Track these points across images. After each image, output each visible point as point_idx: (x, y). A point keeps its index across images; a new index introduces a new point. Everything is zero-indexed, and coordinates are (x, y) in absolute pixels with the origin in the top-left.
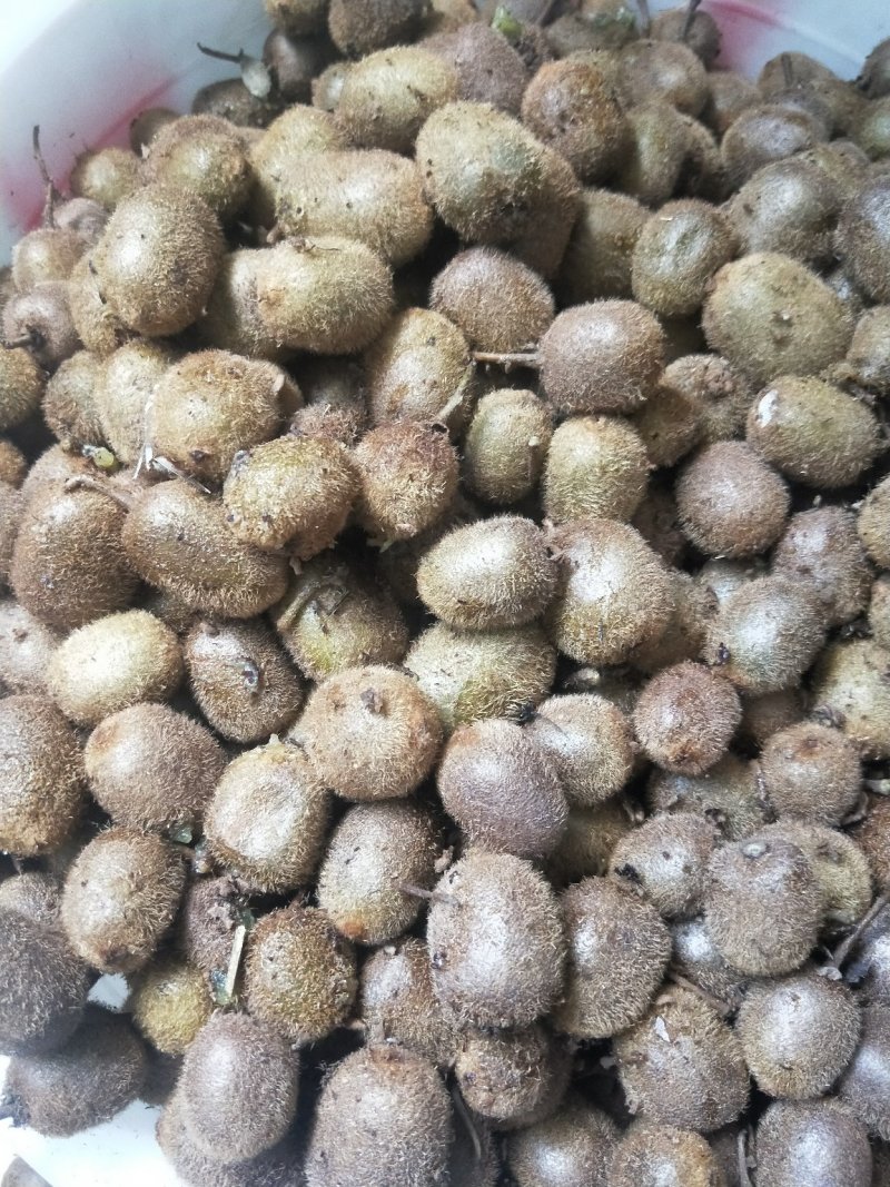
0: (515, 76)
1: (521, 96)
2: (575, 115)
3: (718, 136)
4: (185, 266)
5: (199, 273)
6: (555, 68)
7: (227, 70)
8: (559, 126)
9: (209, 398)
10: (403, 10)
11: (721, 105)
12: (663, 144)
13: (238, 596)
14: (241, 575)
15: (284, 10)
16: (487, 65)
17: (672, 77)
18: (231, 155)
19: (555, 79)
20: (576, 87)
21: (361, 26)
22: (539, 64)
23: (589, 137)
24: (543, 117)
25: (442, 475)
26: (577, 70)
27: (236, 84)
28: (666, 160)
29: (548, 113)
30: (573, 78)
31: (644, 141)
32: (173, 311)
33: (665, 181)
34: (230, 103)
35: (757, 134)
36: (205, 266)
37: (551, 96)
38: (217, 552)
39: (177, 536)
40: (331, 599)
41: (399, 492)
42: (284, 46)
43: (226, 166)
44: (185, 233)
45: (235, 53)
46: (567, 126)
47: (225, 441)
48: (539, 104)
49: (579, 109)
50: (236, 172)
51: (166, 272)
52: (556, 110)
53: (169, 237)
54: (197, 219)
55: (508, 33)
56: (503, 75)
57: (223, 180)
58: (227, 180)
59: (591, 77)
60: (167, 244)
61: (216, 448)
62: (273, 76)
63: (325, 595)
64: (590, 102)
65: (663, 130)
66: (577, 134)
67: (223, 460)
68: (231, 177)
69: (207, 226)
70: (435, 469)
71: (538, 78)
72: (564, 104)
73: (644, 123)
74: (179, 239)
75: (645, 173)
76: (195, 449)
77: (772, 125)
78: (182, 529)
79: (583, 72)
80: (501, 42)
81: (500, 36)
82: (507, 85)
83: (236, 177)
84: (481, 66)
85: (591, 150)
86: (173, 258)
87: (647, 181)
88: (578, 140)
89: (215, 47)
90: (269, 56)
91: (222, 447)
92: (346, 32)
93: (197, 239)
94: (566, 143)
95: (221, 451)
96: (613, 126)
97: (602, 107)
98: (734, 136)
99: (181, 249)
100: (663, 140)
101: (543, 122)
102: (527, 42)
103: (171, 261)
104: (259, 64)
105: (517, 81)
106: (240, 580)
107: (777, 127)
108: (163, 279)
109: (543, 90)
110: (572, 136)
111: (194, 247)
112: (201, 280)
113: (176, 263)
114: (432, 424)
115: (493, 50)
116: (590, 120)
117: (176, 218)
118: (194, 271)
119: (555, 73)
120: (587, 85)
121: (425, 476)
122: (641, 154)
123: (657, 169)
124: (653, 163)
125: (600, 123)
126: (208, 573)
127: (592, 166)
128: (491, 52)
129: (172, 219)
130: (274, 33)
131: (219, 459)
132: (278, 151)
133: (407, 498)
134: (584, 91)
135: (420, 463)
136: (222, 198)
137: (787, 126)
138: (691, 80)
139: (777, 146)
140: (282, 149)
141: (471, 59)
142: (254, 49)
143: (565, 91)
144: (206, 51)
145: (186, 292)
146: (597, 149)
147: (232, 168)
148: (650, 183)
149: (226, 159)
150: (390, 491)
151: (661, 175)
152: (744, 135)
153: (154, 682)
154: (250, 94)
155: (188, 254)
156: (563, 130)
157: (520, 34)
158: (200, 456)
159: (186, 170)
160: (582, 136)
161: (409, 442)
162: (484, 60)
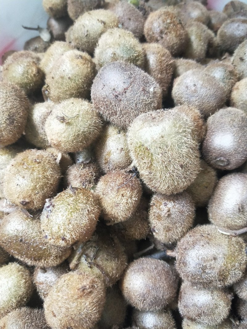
0: (140, 19)
1: (143, 27)
2: (166, 31)
3: (216, 32)
4: (13, 116)
5: (20, 117)
6: (156, 14)
7: (35, 33)
8: (160, 36)
9: (26, 176)
10: (94, 3)
11: (214, 21)
12: (200, 38)
13: (50, 262)
14: (50, 253)
15: (51, 9)
16: (128, 16)
17: (195, 13)
18: (32, 66)
19: (157, 18)
20: (165, 20)
21: (79, 11)
22: (148, 14)
23: (173, 39)
24: (153, 33)
25: (136, 191)
26: (164, 14)
27: (38, 38)
28: (202, 44)
29: (155, 32)
30: (163, 17)
31: (193, 38)
32: (10, 136)
33: (203, 52)
34: (37, 45)
35: (230, 30)
36: (22, 114)
37: (156, 25)
38: (38, 245)
39: (20, 240)
40: (92, 252)
41: (118, 202)
42: (54, 23)
43: (30, 71)
44: (11, 102)
45: (36, 27)
46: (164, 36)
47: (35, 194)
48: (151, 29)
49: (167, 29)
50: (34, 73)
51: (5, 120)
52: (158, 30)
53: (4, 105)
54: (16, 95)
55: (134, 4)
56: (135, 19)
57: (29, 76)
58: (31, 76)
59: (170, 16)
60: (3, 108)
61: (31, 198)
62: (51, 33)
63: (89, 251)
64: (171, 25)
65: (200, 33)
66: (168, 38)
67: (35, 202)
68: (32, 75)
69: (20, 97)
70: (132, 190)
71: (150, 19)
72: (161, 28)
73: (192, 31)
74: (9, 105)
75: (195, 50)
76: (22, 200)
77: (236, 25)
78: (21, 237)
79: (167, 14)
80: (133, 7)
81: (132, 5)
82: (137, 23)
83: (35, 75)
84: (126, 17)
85: (174, 44)
86: (7, 113)
87: (196, 53)
88: (168, 41)
89: (29, 26)
90: (49, 27)
91: (34, 197)
92: (75, 14)
93: (17, 103)
94: (164, 42)
95: (33, 199)
96: (181, 33)
97: (176, 26)
98: (222, 32)
99: (10, 109)
100: (200, 36)
101: (154, 35)
102: (142, 7)
103: (6, 115)
104: (45, 30)
105: (141, 21)
106: (50, 255)
107: (239, 26)
108: (4, 124)
109: (152, 23)
110: (166, 40)
111: (16, 107)
112: (21, 120)
113: (9, 115)
114: (128, 170)
115: (130, 11)
116: (173, 32)
117: (6, 96)
118: (17, 117)
119: (156, 16)
120: (170, 18)
121: (129, 194)
122: (192, 43)
123: (200, 48)
124: (198, 46)
125: (177, 33)
126: (35, 254)
127: (175, 50)
128: (129, 12)
129: (5, 97)
130: (50, 18)
131: (33, 202)
132: (50, 60)
133: (121, 205)
134: (169, 21)
135: (126, 188)
136: (30, 84)
137: (242, 25)
138: (203, 14)
139: (240, 32)
140: (52, 59)
141: (122, 15)
142: (43, 25)
143: (161, 22)
144: (26, 28)
145: (15, 127)
146: (176, 43)
147: (32, 71)
148: (197, 53)
149: (29, 68)
150: (114, 202)
151: (201, 50)
152: (226, 31)
153: (21, 299)
154: (43, 41)
155: (14, 111)
156: (162, 38)
157: (139, 4)
158: (24, 203)
159: (14, 75)
160: (170, 39)
161: (120, 180)
162: (127, 15)
